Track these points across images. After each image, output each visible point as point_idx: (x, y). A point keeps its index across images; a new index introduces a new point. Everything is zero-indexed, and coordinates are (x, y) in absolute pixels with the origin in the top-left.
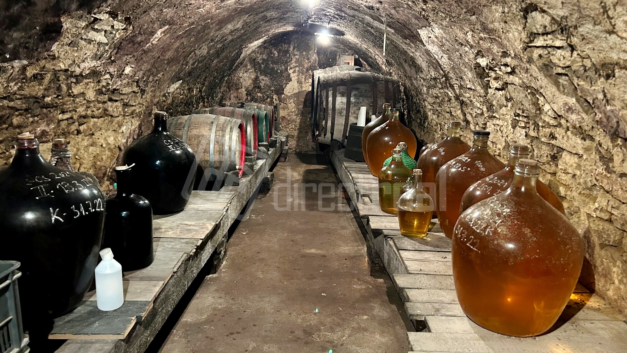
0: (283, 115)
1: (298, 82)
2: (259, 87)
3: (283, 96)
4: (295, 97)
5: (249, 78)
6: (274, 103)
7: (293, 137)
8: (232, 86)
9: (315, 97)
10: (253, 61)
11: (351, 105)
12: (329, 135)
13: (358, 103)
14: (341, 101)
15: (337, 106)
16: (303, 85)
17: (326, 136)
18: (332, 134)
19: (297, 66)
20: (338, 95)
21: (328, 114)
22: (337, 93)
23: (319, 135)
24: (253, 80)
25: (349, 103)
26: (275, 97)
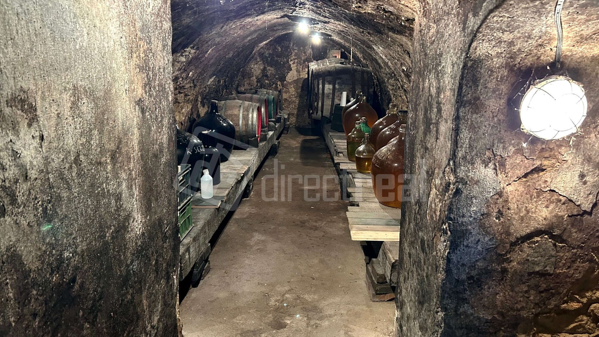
0: (285, 97)
1: (297, 71)
2: (267, 76)
3: (285, 82)
4: (294, 83)
5: (259, 68)
6: (278, 88)
7: (293, 114)
8: (246, 75)
9: (310, 84)
10: (261, 55)
11: (336, 91)
12: (320, 113)
13: (341, 89)
14: (328, 87)
15: (326, 92)
16: (301, 73)
17: (318, 114)
18: (322, 112)
19: (296, 59)
20: (326, 83)
21: (319, 97)
22: (326, 81)
23: (313, 113)
24: (261, 70)
25: (334, 88)
26: (279, 83)
